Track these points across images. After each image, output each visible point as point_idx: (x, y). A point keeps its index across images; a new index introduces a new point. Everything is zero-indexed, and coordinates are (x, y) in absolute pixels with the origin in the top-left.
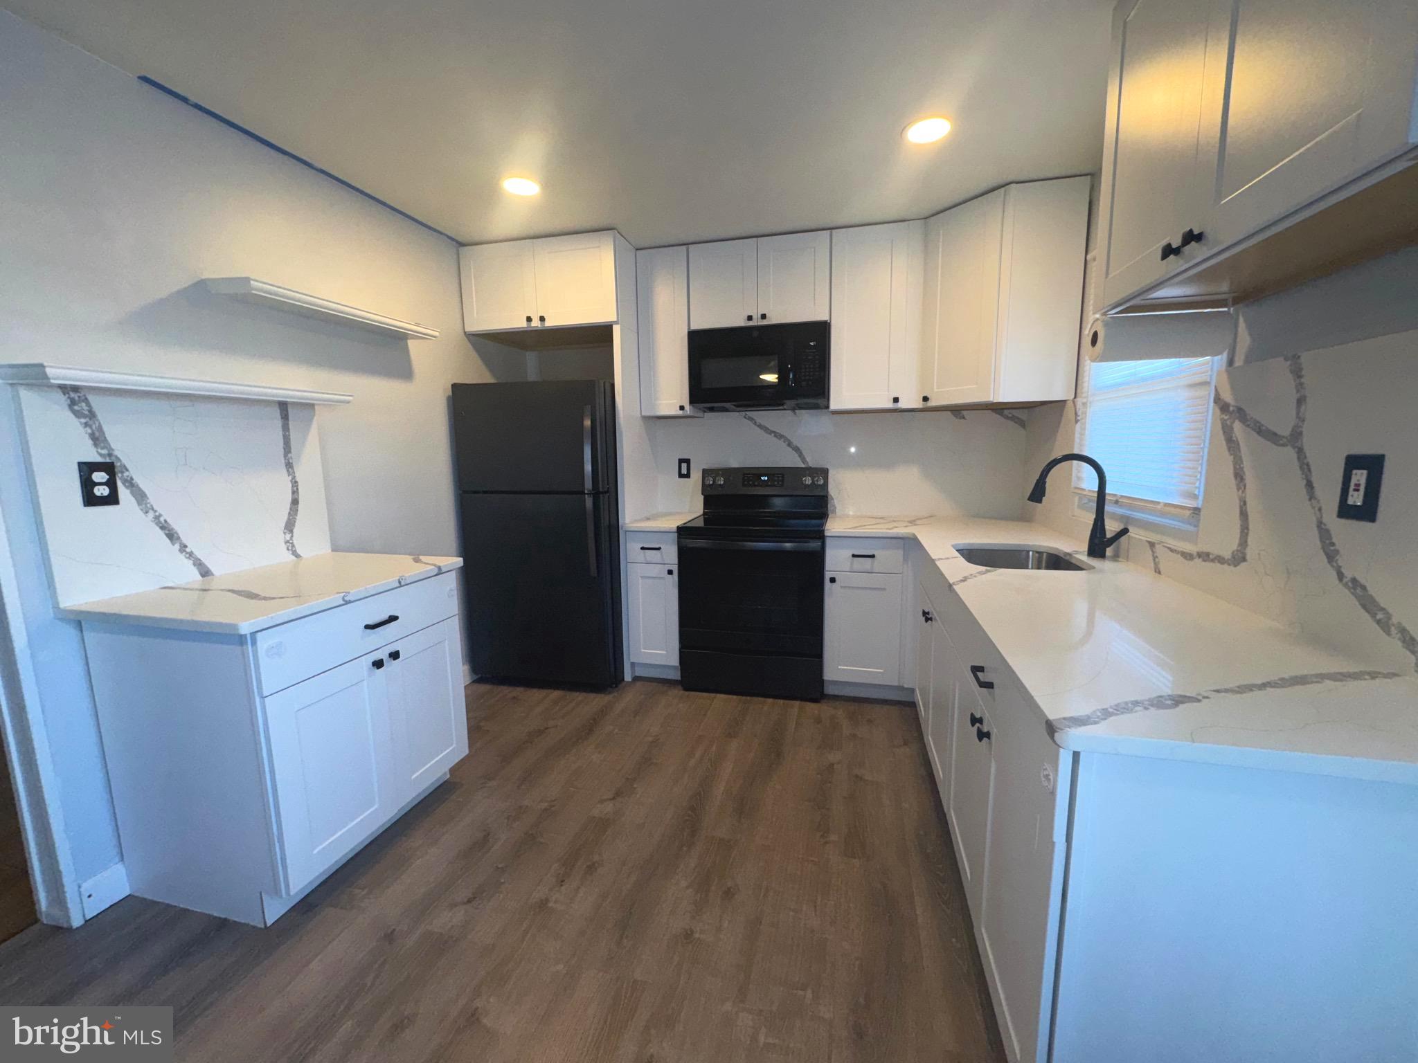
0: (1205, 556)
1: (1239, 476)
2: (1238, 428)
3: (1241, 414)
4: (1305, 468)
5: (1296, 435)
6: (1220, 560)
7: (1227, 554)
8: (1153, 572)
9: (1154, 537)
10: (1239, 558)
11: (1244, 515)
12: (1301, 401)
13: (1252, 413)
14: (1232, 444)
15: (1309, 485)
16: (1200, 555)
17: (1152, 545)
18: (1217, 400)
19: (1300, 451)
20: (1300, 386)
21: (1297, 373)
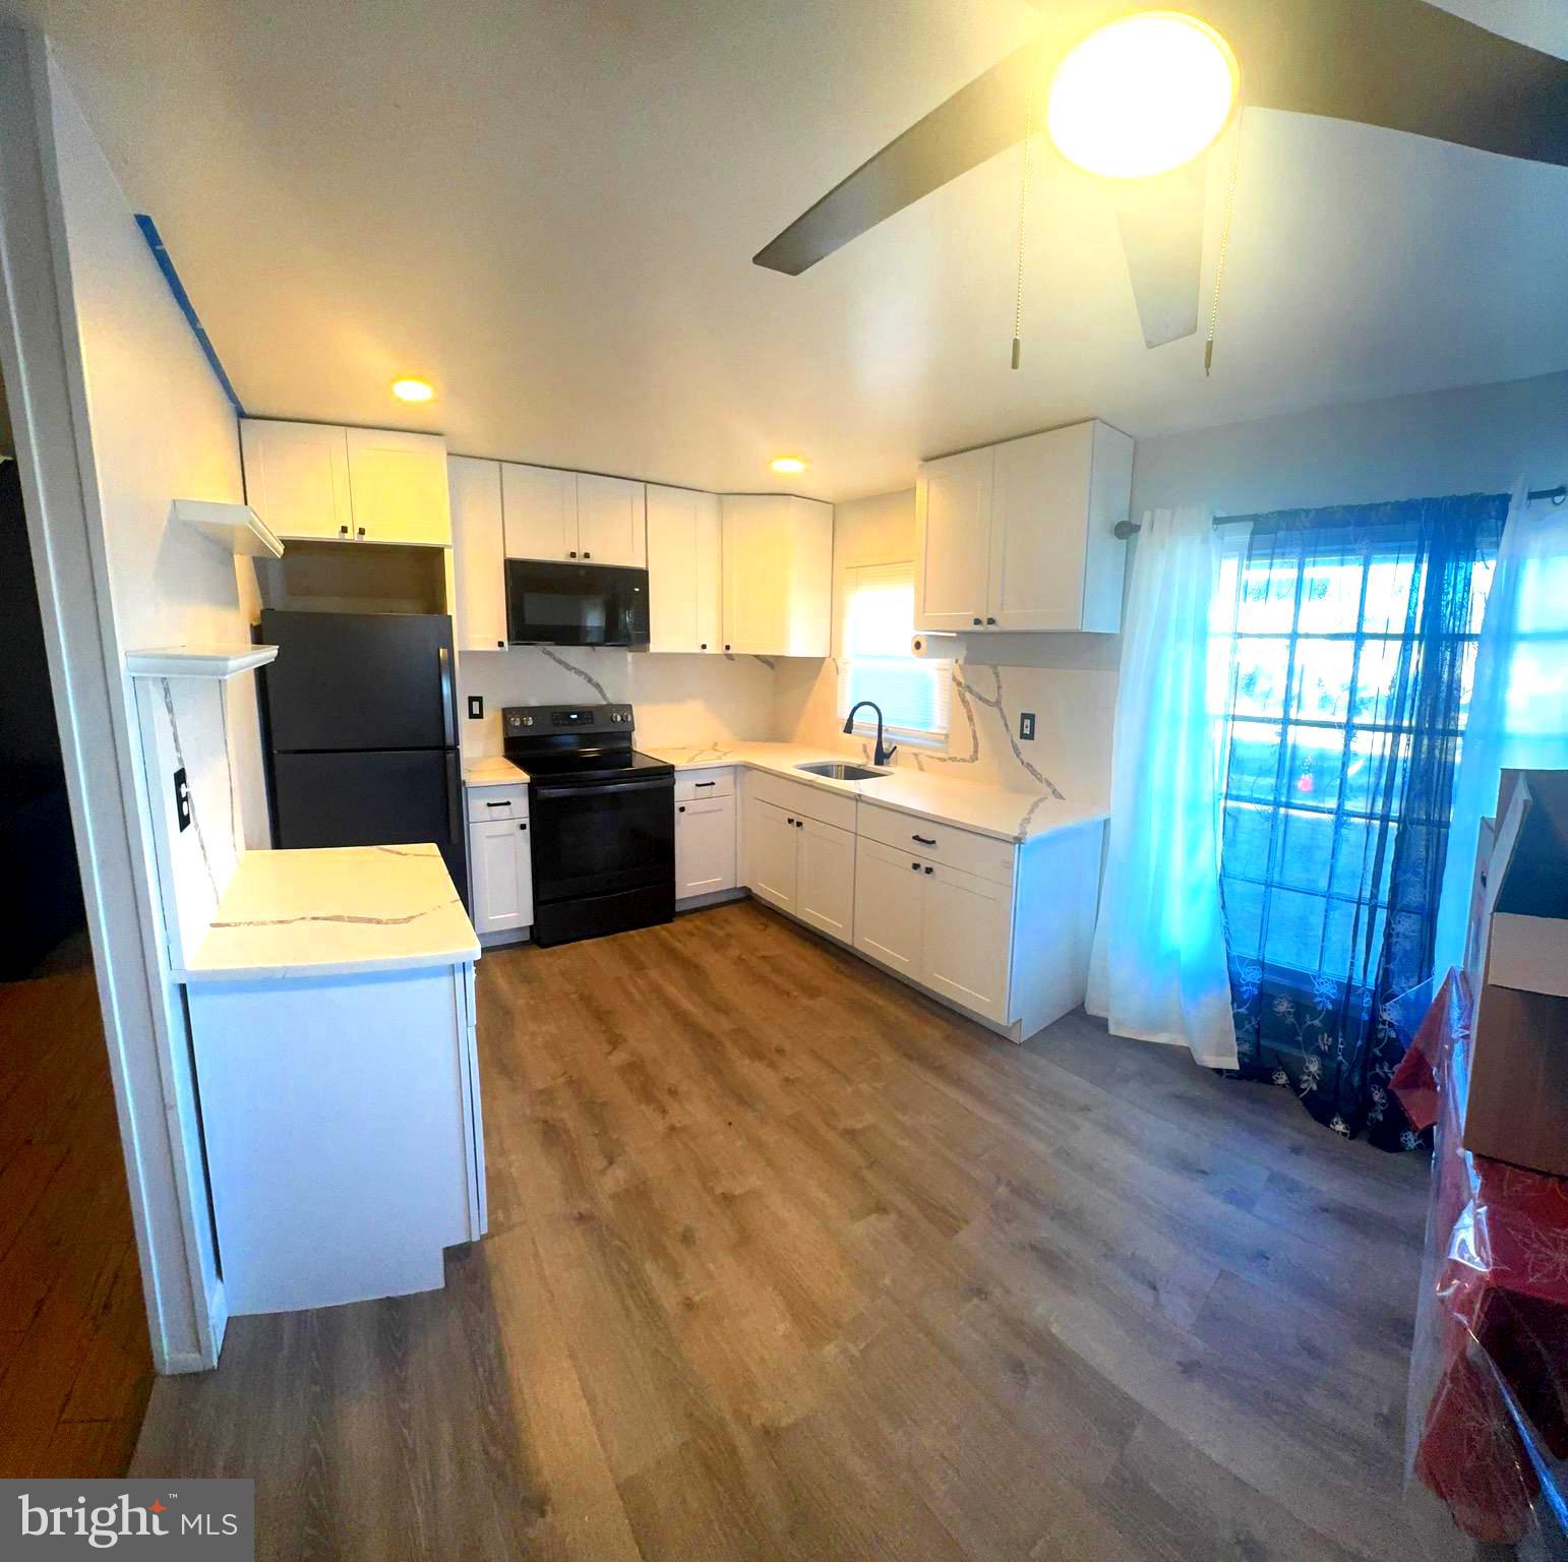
0: (953, 759)
1: (970, 718)
2: (968, 696)
3: (971, 690)
4: (1003, 717)
5: (998, 703)
6: (964, 760)
7: (967, 757)
8: (917, 770)
9: (915, 751)
10: (974, 758)
11: (975, 738)
12: (999, 688)
13: (975, 688)
14: (964, 701)
15: (1006, 725)
16: (950, 759)
17: (916, 755)
18: (954, 679)
19: (1001, 709)
20: (998, 681)
21: (997, 675)
